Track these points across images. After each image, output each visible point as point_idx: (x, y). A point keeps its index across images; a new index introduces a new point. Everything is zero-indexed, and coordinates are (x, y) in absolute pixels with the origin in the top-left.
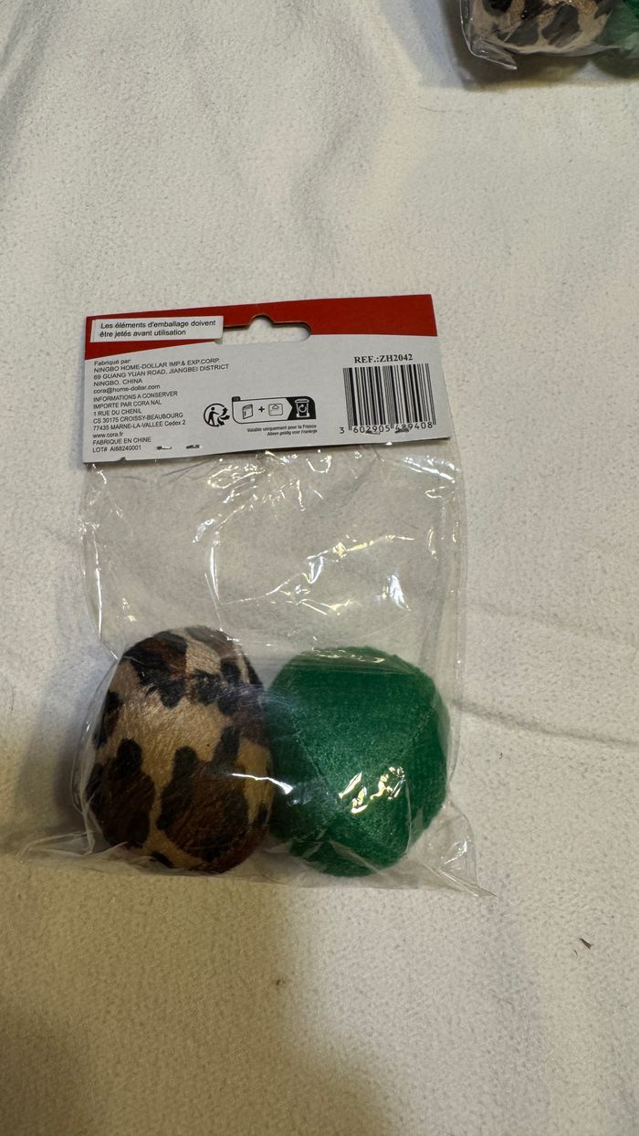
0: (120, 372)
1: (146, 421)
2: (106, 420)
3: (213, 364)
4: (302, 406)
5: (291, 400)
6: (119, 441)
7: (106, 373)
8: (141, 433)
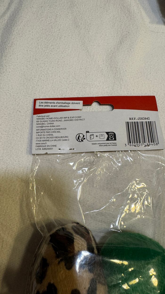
0: (46, 120)
1: (55, 139)
2: (40, 138)
3: (79, 118)
4: (111, 135)
5: (107, 133)
6: (45, 146)
7: (41, 120)
8: (54, 143)
